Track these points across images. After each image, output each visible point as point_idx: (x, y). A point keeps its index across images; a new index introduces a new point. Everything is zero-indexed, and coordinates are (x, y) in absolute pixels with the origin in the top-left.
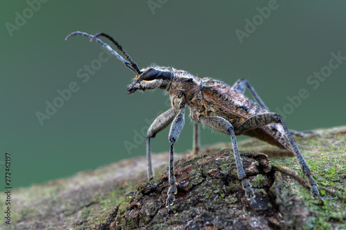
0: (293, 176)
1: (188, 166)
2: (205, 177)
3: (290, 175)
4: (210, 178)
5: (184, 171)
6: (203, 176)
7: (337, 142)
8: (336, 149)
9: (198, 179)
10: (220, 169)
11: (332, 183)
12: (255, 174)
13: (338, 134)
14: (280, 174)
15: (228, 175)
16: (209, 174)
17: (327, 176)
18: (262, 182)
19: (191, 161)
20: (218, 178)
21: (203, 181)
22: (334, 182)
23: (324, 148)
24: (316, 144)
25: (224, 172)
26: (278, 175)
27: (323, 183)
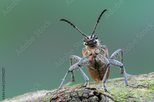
0: (108, 97)
1: (62, 93)
2: (72, 97)
3: (107, 96)
4: (74, 98)
5: (61, 96)
6: (71, 97)
7: (120, 84)
8: (121, 86)
9: (69, 98)
10: (78, 94)
11: (124, 99)
12: (93, 96)
13: (119, 81)
14: (103, 95)
15: (81, 97)
16: (74, 96)
17: (122, 96)
18: (96, 99)
19: (63, 91)
20: (77, 98)
21: (71, 99)
22: (125, 99)
23: (115, 86)
24: (112, 85)
25: (80, 95)
26: (102, 96)
27: (121, 99)
